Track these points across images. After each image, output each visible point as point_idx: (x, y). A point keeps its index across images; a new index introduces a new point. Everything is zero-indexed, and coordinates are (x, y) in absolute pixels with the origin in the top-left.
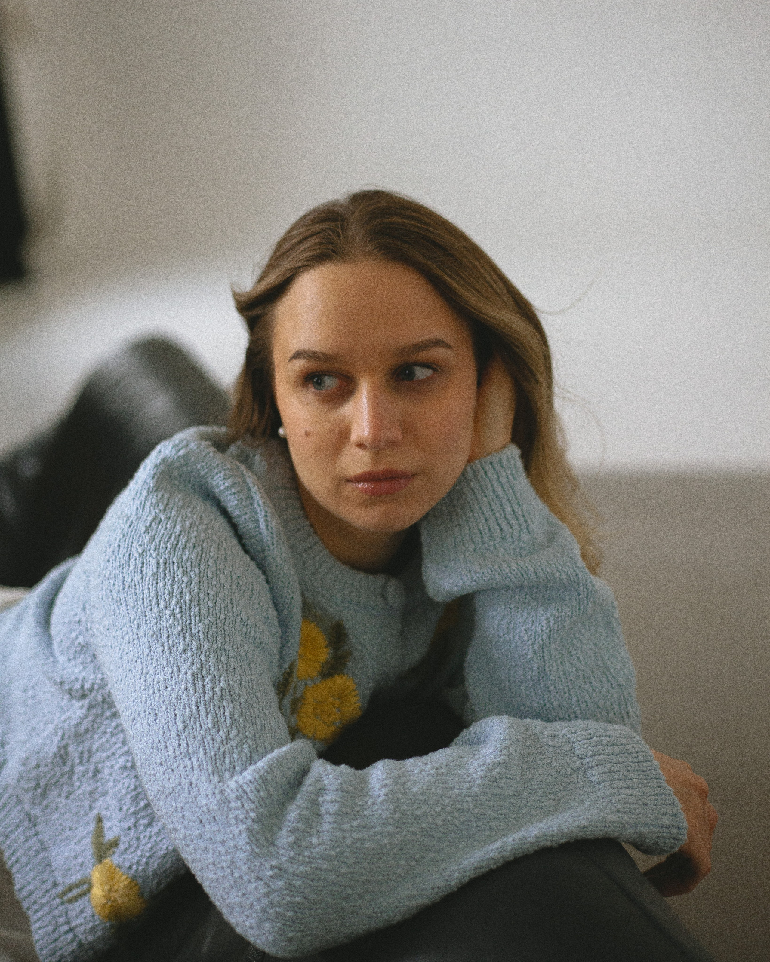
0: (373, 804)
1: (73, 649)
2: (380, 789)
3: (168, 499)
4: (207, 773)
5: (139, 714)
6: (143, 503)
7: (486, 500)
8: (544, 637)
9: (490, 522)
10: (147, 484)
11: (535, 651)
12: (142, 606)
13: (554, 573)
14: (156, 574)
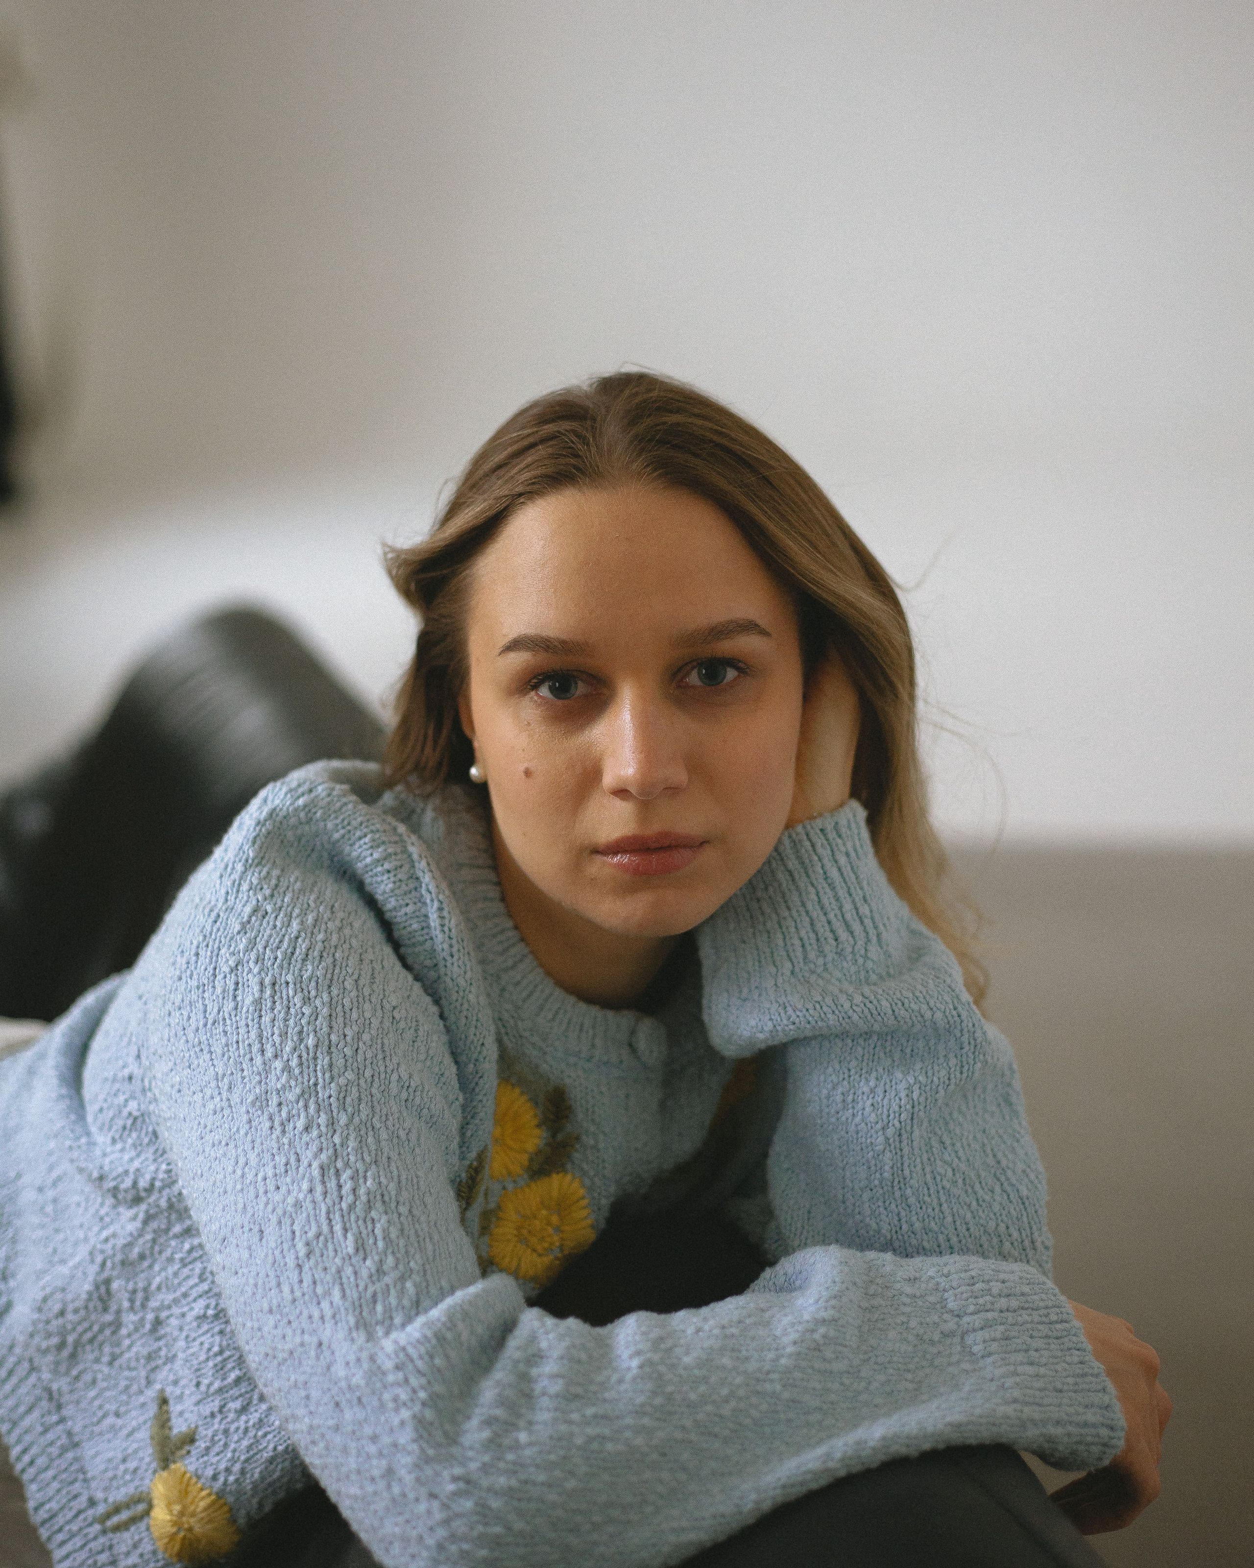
0: (621, 1381)
1: (120, 1123)
2: (631, 1357)
3: (278, 878)
4: (346, 1328)
5: (232, 1231)
6: (237, 882)
7: (812, 890)
8: (903, 1116)
9: (818, 926)
10: (244, 852)
11: (887, 1139)
12: (236, 1054)
13: (923, 1012)
14: (258, 1002)
